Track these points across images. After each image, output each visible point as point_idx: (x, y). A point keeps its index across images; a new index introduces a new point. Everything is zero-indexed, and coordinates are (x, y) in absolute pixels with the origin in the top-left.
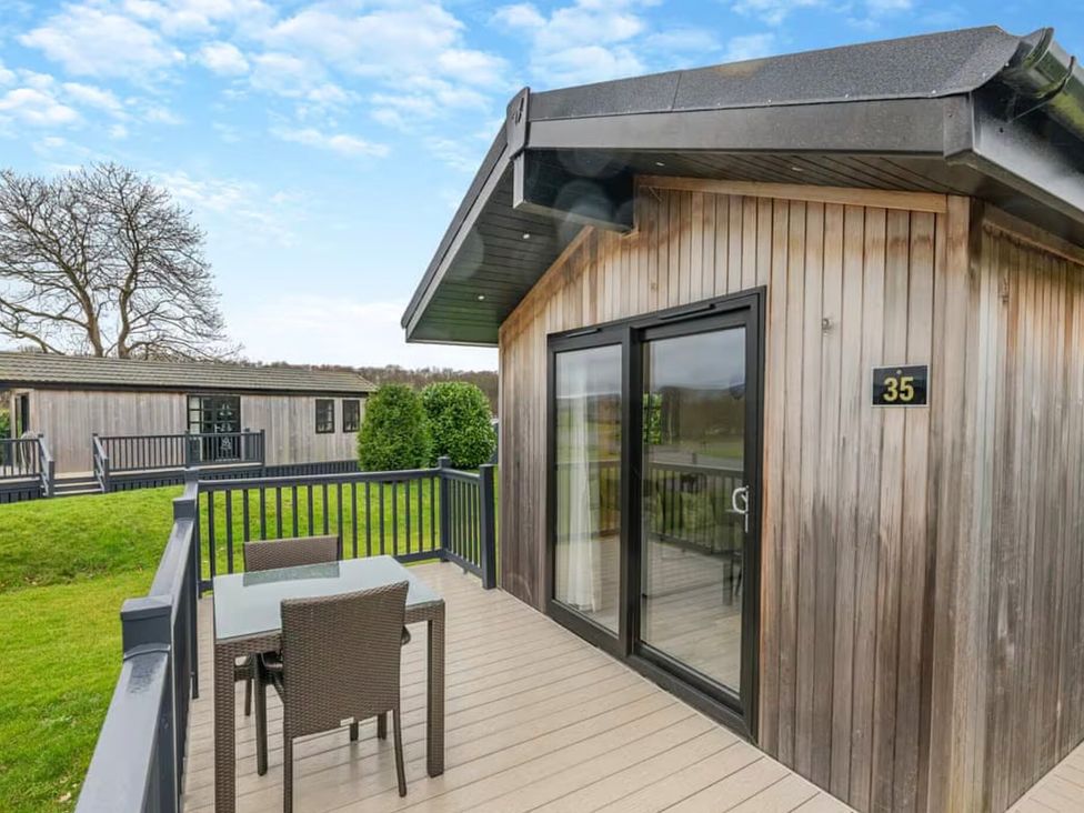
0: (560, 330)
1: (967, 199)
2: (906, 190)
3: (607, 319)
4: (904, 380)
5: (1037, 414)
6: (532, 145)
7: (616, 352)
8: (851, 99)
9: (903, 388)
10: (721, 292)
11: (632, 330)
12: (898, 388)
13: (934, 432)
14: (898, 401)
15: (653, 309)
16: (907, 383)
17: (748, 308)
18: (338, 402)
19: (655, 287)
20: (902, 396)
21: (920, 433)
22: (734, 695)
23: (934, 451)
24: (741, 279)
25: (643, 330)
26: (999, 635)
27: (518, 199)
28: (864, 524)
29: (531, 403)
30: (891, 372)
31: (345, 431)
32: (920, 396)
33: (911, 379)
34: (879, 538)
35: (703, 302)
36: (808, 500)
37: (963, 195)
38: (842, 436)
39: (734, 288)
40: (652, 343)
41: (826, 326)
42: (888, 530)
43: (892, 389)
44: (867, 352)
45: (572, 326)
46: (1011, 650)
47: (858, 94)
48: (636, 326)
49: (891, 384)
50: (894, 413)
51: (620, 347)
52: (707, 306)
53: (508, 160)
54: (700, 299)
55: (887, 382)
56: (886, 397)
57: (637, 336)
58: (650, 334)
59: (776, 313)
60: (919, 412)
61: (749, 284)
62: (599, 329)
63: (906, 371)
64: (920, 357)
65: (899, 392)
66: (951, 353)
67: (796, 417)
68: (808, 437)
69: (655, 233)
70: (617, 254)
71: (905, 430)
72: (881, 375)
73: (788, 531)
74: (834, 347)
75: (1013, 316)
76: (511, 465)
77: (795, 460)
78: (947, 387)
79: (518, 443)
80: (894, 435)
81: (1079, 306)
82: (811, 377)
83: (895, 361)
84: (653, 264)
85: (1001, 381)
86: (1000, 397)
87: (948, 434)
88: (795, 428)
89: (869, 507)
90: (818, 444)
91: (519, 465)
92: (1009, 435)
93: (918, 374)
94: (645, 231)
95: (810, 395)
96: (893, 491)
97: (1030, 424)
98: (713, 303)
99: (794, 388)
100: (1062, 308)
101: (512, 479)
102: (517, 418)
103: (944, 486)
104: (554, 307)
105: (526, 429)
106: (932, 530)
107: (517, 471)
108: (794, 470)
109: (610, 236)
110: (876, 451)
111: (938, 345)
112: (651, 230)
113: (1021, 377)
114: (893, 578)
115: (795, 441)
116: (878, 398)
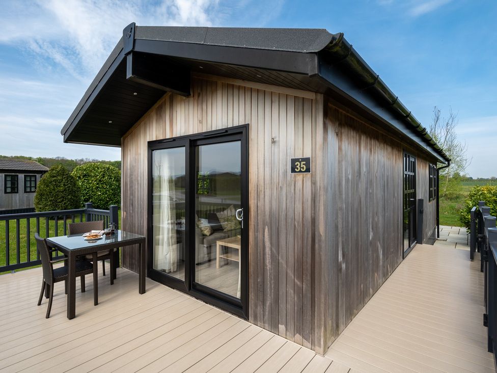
0: (154, 139)
1: (323, 95)
2: (301, 89)
3: (178, 135)
4: (302, 163)
5: (350, 177)
6: (136, 50)
7: (182, 150)
8: (275, 49)
9: (302, 166)
10: (230, 125)
11: (190, 140)
12: (300, 166)
13: (314, 183)
14: (300, 171)
15: (200, 131)
16: (303, 164)
17: (242, 132)
18: (21, 177)
19: (201, 122)
20: (302, 169)
21: (308, 184)
22: (238, 301)
23: (313, 190)
24: (238, 120)
25: (196, 140)
26: (339, 260)
27: (129, 74)
28: (289, 221)
29: (139, 174)
30: (297, 160)
31: (25, 192)
32: (308, 170)
33: (305, 163)
34: (295, 226)
35: (222, 129)
36: (267, 213)
37: (321, 93)
38: (280, 186)
39: (236, 124)
40: (200, 147)
41: (273, 142)
42: (298, 222)
43: (298, 167)
44: (289, 151)
45: (161, 138)
46: (344, 266)
47: (278, 48)
48: (192, 139)
49: (297, 165)
50: (300, 177)
51: (184, 148)
52: (224, 131)
53: (124, 56)
54: (221, 128)
55: (296, 164)
56: (296, 170)
57: (193, 144)
58: (199, 143)
59: (253, 135)
60: (309, 175)
61: (242, 123)
62: (174, 139)
63: (303, 160)
64: (308, 154)
65: (301, 168)
66: (319, 153)
67: (261, 178)
68: (267, 186)
69: (201, 98)
70: (183, 106)
71: (303, 182)
72: (294, 161)
73: (260, 226)
74: (276, 150)
75: (340, 140)
76: (129, 205)
77: (262, 196)
78: (318, 166)
79: (132, 194)
80: (299, 184)
81: (363, 138)
82: (267, 161)
83: (298, 156)
84: (200, 111)
85: (337, 164)
86: (337, 170)
87: (318, 184)
88: (262, 183)
89: (290, 214)
90: (272, 189)
91: (132, 205)
92: (340, 184)
93: (307, 161)
94: (196, 97)
95: (267, 170)
96: (299, 206)
97: (347, 180)
98: (226, 130)
99: (261, 167)
100: (358, 138)
101: (128, 212)
102: (131, 182)
103: (317, 204)
104: (151, 128)
105: (136, 187)
106: (314, 221)
107: (131, 208)
108: (262, 200)
109: (179, 97)
110: (293, 191)
111: (313, 150)
112: (199, 96)
113: (343, 163)
114: (300, 242)
115: (261, 188)
116: (293, 170)
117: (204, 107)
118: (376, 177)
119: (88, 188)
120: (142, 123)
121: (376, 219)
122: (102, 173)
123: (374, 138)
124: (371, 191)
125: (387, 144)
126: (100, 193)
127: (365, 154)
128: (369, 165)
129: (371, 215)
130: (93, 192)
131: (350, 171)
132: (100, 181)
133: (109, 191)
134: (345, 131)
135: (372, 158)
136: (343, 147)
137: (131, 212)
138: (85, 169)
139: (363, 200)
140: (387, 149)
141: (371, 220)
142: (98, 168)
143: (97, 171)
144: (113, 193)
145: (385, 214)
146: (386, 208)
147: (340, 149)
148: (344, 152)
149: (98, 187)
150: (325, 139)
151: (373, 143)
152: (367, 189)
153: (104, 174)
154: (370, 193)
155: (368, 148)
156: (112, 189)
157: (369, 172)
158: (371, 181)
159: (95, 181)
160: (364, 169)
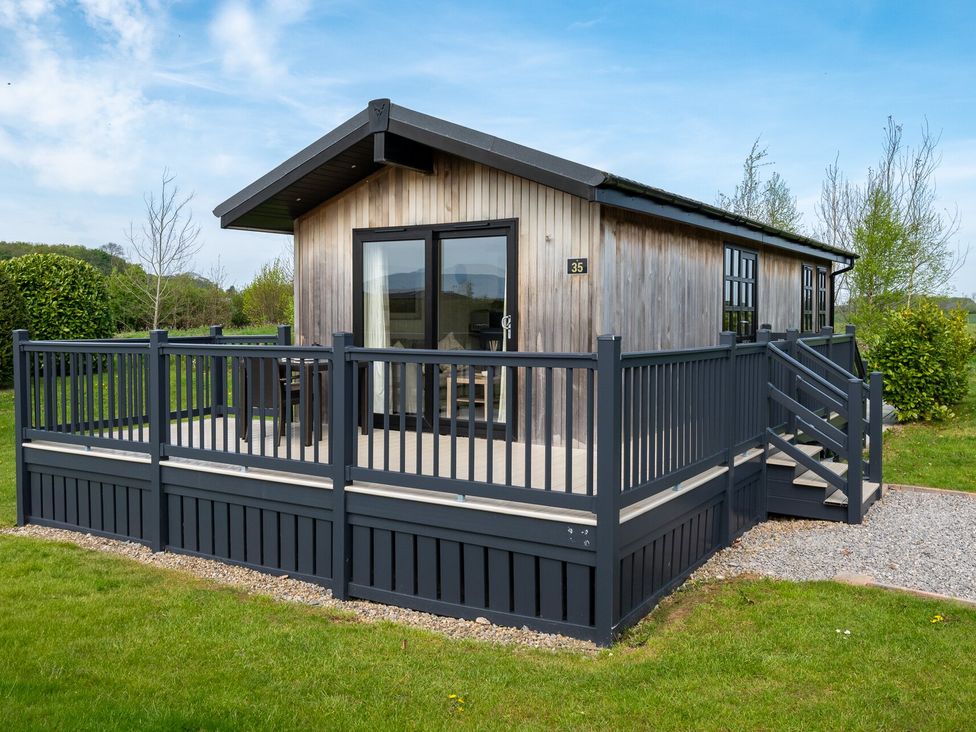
0: (365, 226)
3: (412, 224)
5: (630, 279)
6: (391, 131)
7: (420, 244)
9: (579, 267)
10: (493, 218)
11: (432, 232)
12: (577, 267)
13: (591, 284)
14: (577, 272)
15: (449, 221)
16: (580, 265)
17: (509, 227)
19: (450, 209)
20: (579, 270)
21: (585, 285)
23: (590, 291)
24: (504, 212)
25: (440, 232)
27: (379, 157)
28: (565, 324)
30: (574, 261)
32: (585, 271)
33: (581, 263)
34: (571, 329)
35: (483, 221)
36: (540, 318)
38: (555, 287)
39: (501, 216)
40: (443, 240)
41: (548, 240)
42: (575, 325)
43: (575, 267)
44: (565, 251)
45: (378, 225)
48: (436, 230)
49: (574, 265)
50: (576, 278)
51: (424, 241)
52: (485, 224)
53: (371, 133)
54: (480, 220)
56: (573, 271)
57: (435, 236)
58: (441, 235)
59: (523, 230)
60: (586, 275)
61: (509, 216)
62: (404, 229)
63: (580, 260)
64: (585, 255)
65: (577, 269)
66: (596, 254)
67: (534, 280)
68: (540, 289)
69: (449, 177)
70: (420, 184)
71: (580, 283)
72: (570, 262)
73: (533, 333)
74: (551, 249)
75: (619, 239)
76: (311, 326)
77: (534, 300)
78: (595, 267)
79: (318, 307)
80: (576, 286)
81: (649, 234)
82: (541, 262)
83: (576, 256)
84: (448, 196)
85: (614, 265)
86: (614, 271)
87: (595, 286)
88: (534, 285)
89: (567, 317)
90: (545, 292)
91: (319, 324)
92: (618, 287)
93: (584, 261)
94: (442, 176)
95: (541, 270)
96: (576, 309)
97: (627, 283)
98: (489, 223)
99: (533, 267)
100: (641, 234)
101: (311, 334)
102: (317, 289)
103: (594, 304)
104: (359, 210)
105: (329, 296)
106: (590, 322)
107: (317, 329)
108: (534, 305)
109: (413, 173)
110: (569, 293)
111: (591, 251)
112: (446, 175)
113: (622, 264)
114: (576, 345)
115: (534, 291)
116: (570, 272)
117: (455, 190)
118: (669, 282)
119: (36, 317)
120: (341, 201)
121: (668, 336)
122: (69, 279)
123: (666, 232)
124: (660, 299)
125: (689, 237)
126: (67, 330)
127: (651, 252)
128: (657, 266)
129: (660, 328)
130: (49, 325)
131: (630, 273)
132: (67, 298)
133: (87, 324)
134: (624, 228)
135: (662, 257)
136: (622, 247)
137: (317, 334)
138: (25, 269)
139: (648, 307)
140: (689, 243)
141: (659, 336)
142: (59, 268)
143: (56, 275)
144: (96, 330)
145: (684, 332)
146: (686, 325)
147: (618, 249)
148: (622, 252)
149: (60, 315)
150: (602, 240)
151: (663, 238)
152: (653, 295)
153: (74, 282)
154: (659, 302)
155: (657, 244)
156: (94, 320)
157: (657, 275)
158: (660, 287)
159: (54, 299)
160: (649, 271)
